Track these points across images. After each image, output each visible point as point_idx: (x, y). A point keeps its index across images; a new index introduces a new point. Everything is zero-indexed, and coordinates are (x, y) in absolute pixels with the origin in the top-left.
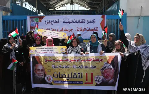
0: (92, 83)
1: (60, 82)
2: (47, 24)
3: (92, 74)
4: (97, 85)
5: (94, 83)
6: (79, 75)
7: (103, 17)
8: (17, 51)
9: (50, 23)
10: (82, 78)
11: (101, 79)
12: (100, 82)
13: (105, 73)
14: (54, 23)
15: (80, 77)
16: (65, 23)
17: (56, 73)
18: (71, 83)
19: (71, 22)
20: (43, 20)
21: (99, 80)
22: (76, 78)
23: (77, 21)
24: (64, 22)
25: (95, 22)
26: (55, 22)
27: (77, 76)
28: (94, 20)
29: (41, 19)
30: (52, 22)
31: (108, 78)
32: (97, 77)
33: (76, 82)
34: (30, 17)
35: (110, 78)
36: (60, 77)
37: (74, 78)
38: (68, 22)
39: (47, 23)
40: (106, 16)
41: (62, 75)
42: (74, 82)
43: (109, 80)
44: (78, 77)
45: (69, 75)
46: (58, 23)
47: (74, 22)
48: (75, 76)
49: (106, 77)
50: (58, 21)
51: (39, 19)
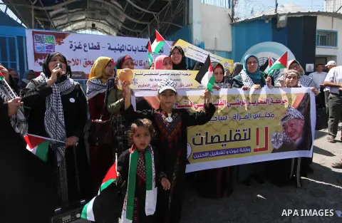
0: (266, 149)
1: (207, 154)
2: (74, 50)
3: (266, 129)
4: (274, 151)
5: (271, 147)
6: (245, 134)
8: (72, 100)
9: (81, 48)
10: (249, 139)
11: (281, 139)
12: (280, 144)
13: (289, 128)
14: (90, 48)
15: (247, 137)
16: (112, 49)
17: (200, 134)
18: (229, 154)
19: (123, 50)
20: (64, 40)
21: (277, 141)
22: (240, 140)
23: (134, 49)
24: (110, 48)
26: (91, 46)
27: (240, 137)
29: (60, 38)
30: (85, 46)
31: (293, 136)
32: (274, 135)
33: (239, 149)
34: (34, 33)
35: (296, 136)
36: (207, 143)
37: (235, 140)
38: (117, 48)
39: (74, 48)
41: (212, 137)
42: (236, 149)
43: (295, 140)
44: (243, 138)
45: (225, 135)
46: (99, 49)
47: (128, 50)
48: (238, 137)
49: (290, 134)
50: (99, 46)
51: (56, 38)
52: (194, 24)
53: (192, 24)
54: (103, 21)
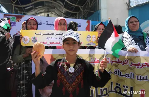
7: (88, 22)
16: (49, 25)
20: (21, 19)
24: (47, 24)
25: (80, 26)
28: (80, 25)
29: (19, 18)
34: (4, 15)
38: (52, 24)
40: (91, 21)
46: (41, 24)
50: (41, 23)
51: (17, 18)
52: (102, 9)
53: (100, 9)
54: (54, 13)
